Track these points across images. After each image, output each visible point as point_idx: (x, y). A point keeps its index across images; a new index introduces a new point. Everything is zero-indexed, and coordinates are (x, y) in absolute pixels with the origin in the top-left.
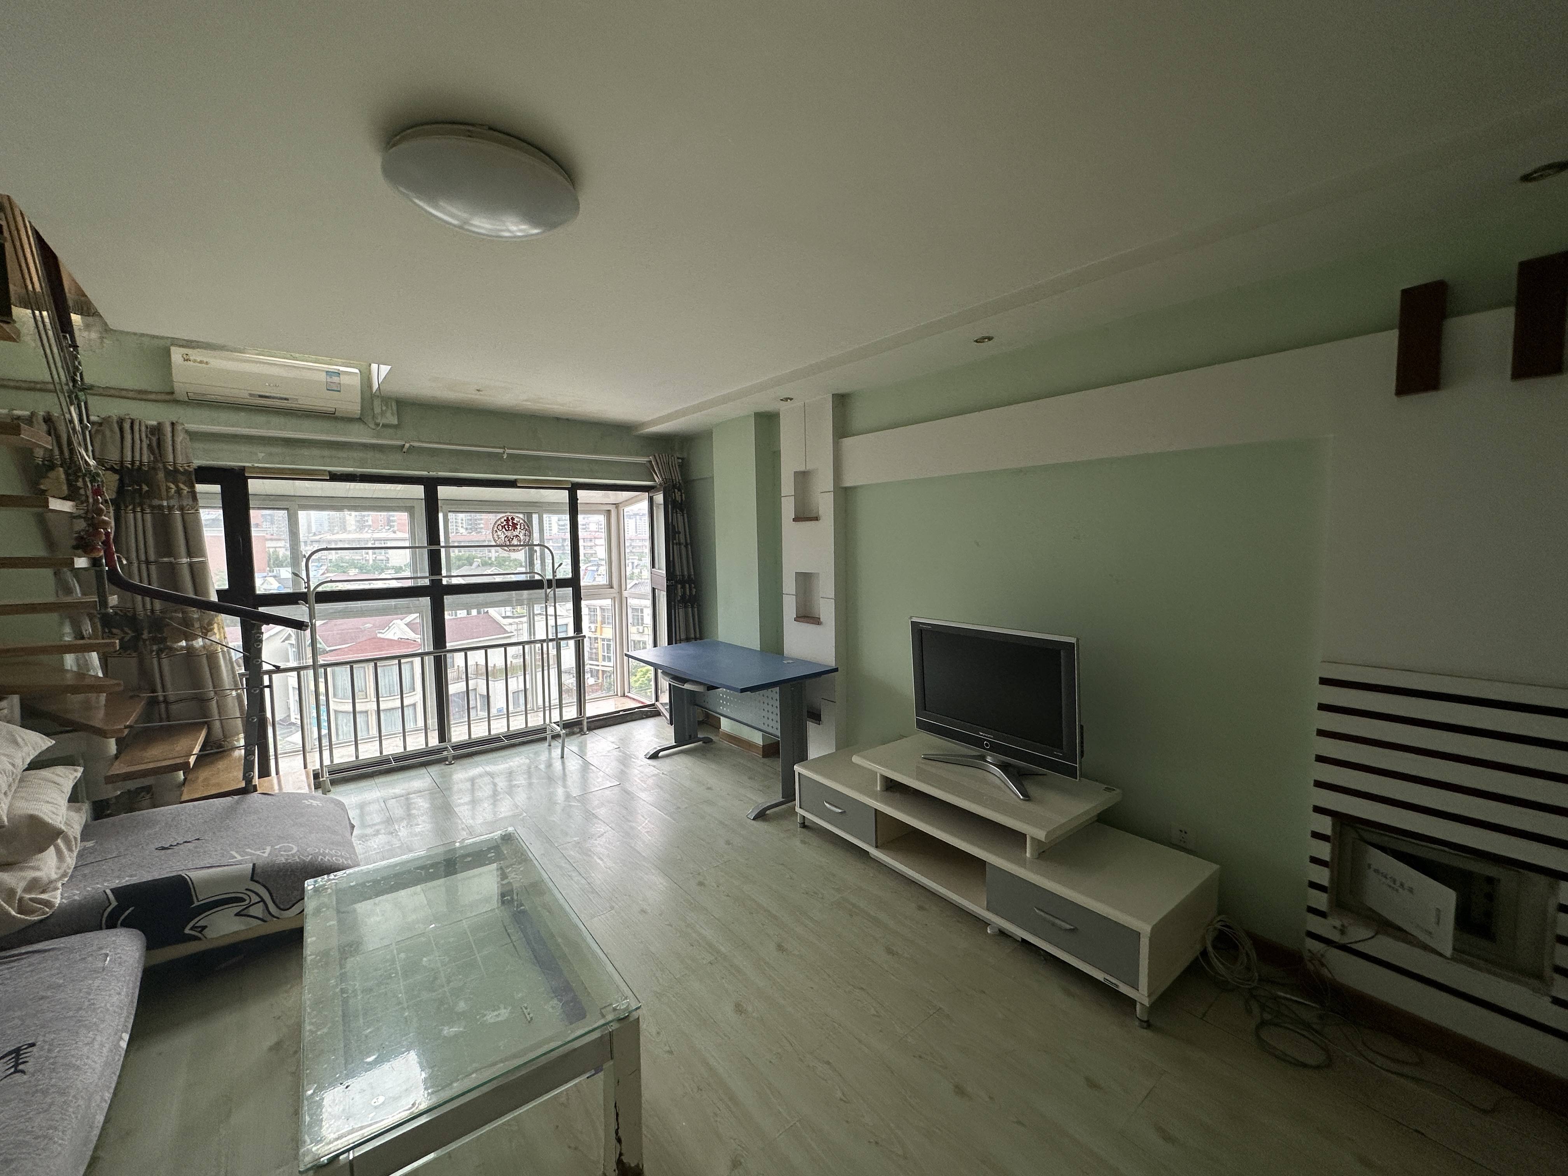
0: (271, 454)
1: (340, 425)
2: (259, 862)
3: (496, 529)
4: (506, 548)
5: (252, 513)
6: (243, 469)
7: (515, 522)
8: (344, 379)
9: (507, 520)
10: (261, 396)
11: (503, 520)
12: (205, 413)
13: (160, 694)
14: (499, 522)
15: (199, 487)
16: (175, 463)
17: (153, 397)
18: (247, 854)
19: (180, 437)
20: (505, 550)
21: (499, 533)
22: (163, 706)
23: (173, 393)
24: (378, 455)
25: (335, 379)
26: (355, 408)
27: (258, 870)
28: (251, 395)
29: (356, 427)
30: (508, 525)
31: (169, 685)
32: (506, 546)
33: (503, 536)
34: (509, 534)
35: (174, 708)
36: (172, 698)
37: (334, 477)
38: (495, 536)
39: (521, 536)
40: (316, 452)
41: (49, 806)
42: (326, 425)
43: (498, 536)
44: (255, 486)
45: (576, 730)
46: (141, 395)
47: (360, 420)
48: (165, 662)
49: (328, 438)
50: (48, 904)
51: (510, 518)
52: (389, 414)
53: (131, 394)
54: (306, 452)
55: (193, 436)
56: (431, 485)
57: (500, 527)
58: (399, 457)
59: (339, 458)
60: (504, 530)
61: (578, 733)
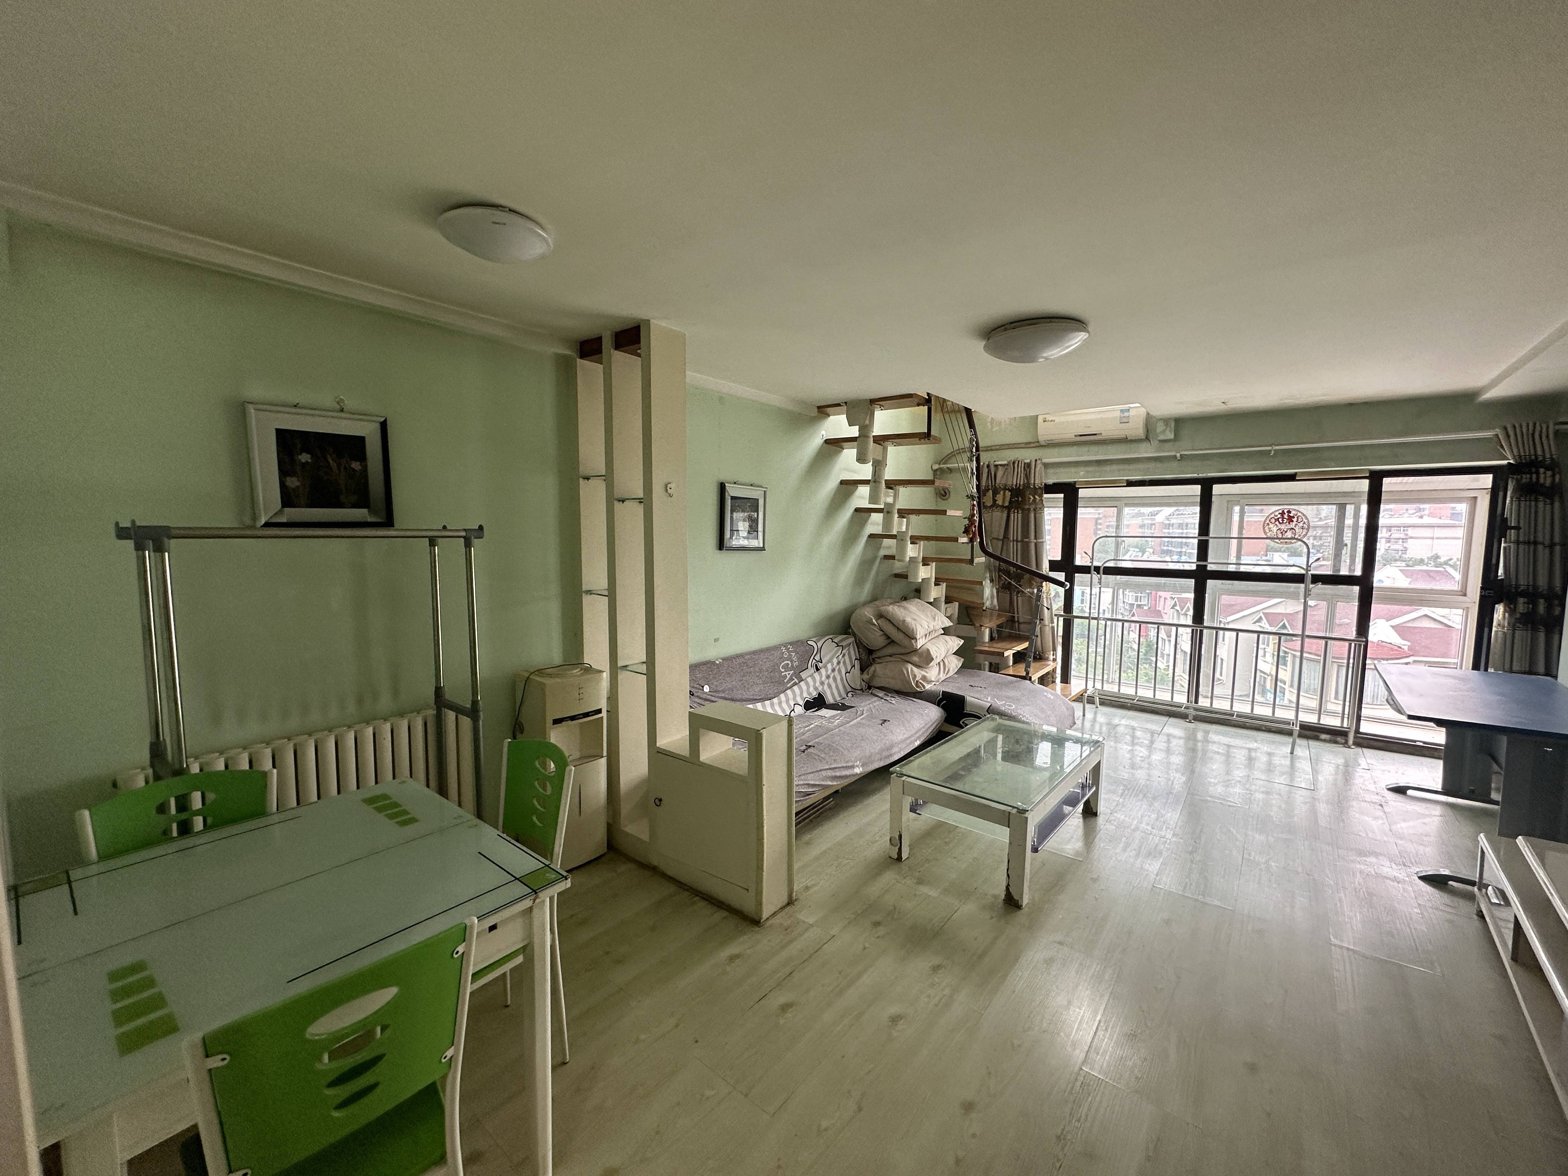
0: (1088, 472)
1: (1133, 446)
2: (994, 705)
3: (1268, 521)
4: (1277, 541)
5: (1080, 510)
6: (1075, 482)
7: (1292, 515)
8: (1132, 413)
9: (1283, 513)
10: (1081, 435)
11: (1277, 513)
12: (1055, 451)
13: (1016, 615)
14: (1273, 516)
15: (1045, 496)
16: (1034, 483)
17: (1032, 445)
18: (994, 700)
19: (1039, 466)
20: (1276, 542)
21: (1271, 526)
22: (1017, 624)
23: (1038, 442)
24: (1159, 465)
25: (1126, 414)
26: (1140, 433)
27: (991, 708)
28: (1076, 436)
29: (1144, 445)
30: (1283, 518)
31: (1020, 613)
32: (1277, 538)
33: (1275, 529)
34: (1283, 527)
35: (1022, 626)
36: (1021, 620)
37: (1130, 484)
38: (1266, 528)
39: (1297, 529)
40: (1115, 467)
41: (936, 648)
42: (1123, 447)
43: (1269, 528)
44: (1082, 493)
45: (1339, 739)
46: (1027, 445)
47: (1147, 439)
48: (1020, 599)
49: (1122, 457)
50: (924, 687)
51: (1285, 511)
52: (1167, 432)
53: (1023, 445)
54: (1108, 468)
55: (1046, 466)
56: (1207, 485)
57: (1273, 520)
58: (1175, 464)
59: (1130, 470)
60: (1277, 523)
61: (1342, 744)
